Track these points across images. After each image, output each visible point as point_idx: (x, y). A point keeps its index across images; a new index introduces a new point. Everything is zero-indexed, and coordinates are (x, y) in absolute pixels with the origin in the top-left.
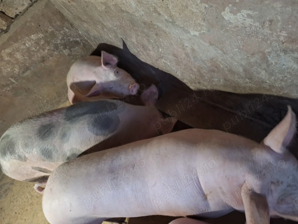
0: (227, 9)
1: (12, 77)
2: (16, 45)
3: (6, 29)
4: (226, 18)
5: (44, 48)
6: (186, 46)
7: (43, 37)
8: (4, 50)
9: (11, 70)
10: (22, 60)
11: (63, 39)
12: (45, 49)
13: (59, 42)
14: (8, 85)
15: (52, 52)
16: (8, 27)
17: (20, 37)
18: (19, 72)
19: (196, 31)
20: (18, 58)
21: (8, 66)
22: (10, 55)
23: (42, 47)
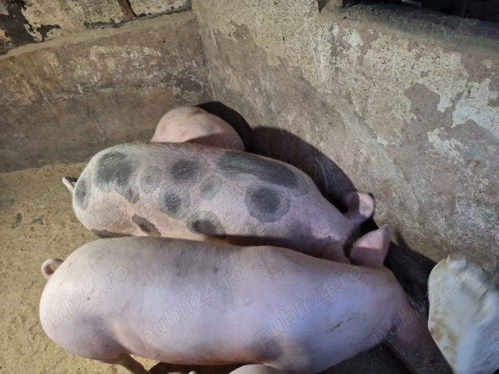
0: (437, 131)
1: (82, 85)
2: (118, 48)
3: (118, 23)
4: (430, 140)
5: (151, 70)
6: (361, 153)
7: (158, 57)
8: (98, 47)
9: (88, 74)
10: (112, 70)
11: (183, 73)
12: (152, 72)
13: (175, 73)
14: (69, 92)
15: (158, 82)
16: (123, 22)
17: (129, 42)
18: (96, 83)
19: (386, 139)
20: (109, 65)
21: (88, 68)
22: (102, 56)
23: (149, 68)
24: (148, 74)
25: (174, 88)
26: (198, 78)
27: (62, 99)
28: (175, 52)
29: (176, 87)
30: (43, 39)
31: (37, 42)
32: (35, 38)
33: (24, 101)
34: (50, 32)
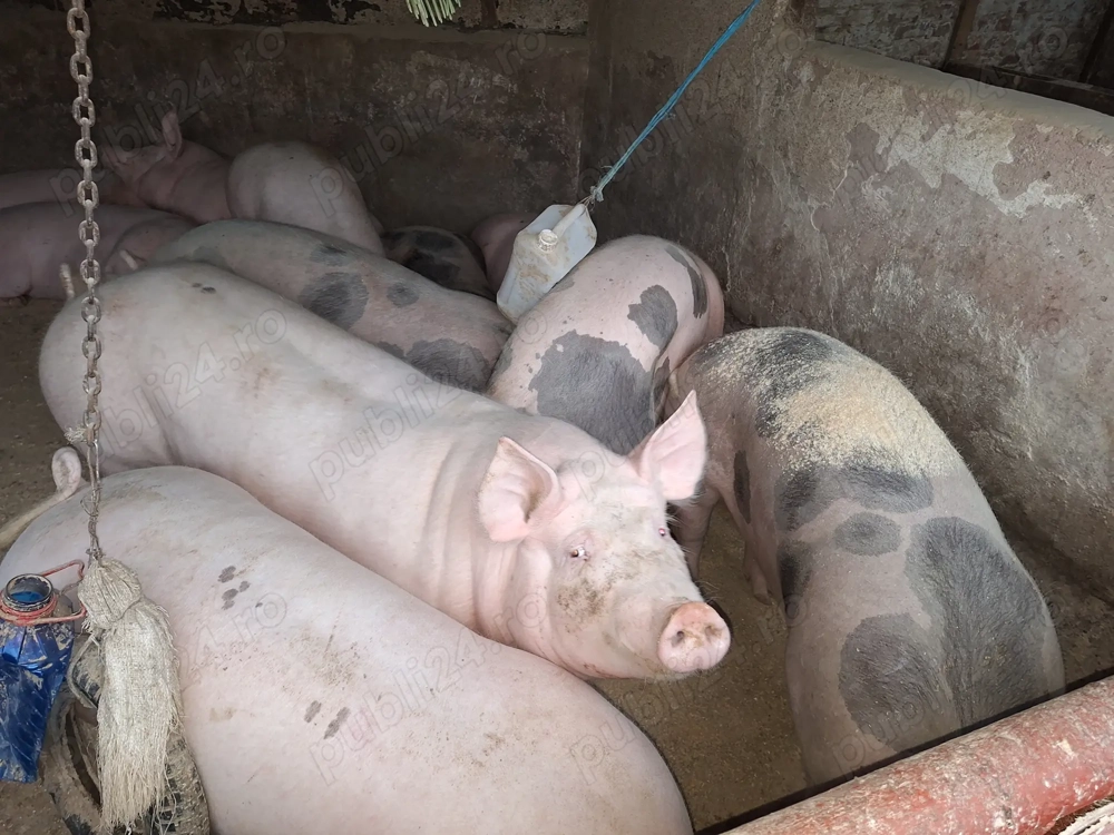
24: (487, 115)
25: (519, 149)
26: (560, 142)
27: (335, 121)
28: (541, 92)
29: (523, 148)
30: (346, 20)
31: (334, 22)
32: (335, 15)
33: (273, 107)
34: (362, 12)
